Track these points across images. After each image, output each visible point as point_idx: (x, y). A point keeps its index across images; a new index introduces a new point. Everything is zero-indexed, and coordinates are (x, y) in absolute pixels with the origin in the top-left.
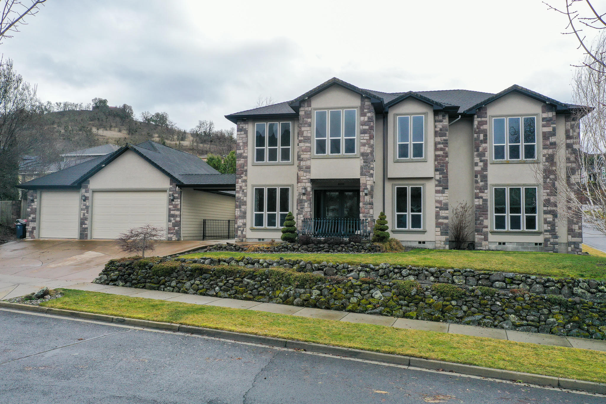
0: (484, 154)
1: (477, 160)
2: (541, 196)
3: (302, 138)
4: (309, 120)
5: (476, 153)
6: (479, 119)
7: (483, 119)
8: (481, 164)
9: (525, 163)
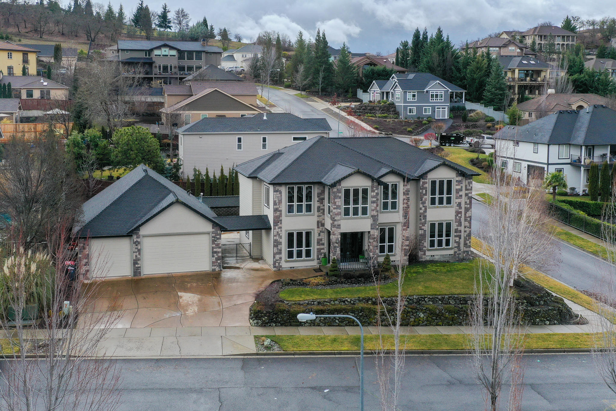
0: (425, 202)
1: (421, 206)
2: (454, 226)
3: (335, 207)
4: (340, 195)
5: (421, 202)
6: (423, 180)
7: (425, 181)
8: (423, 208)
9: (446, 207)
